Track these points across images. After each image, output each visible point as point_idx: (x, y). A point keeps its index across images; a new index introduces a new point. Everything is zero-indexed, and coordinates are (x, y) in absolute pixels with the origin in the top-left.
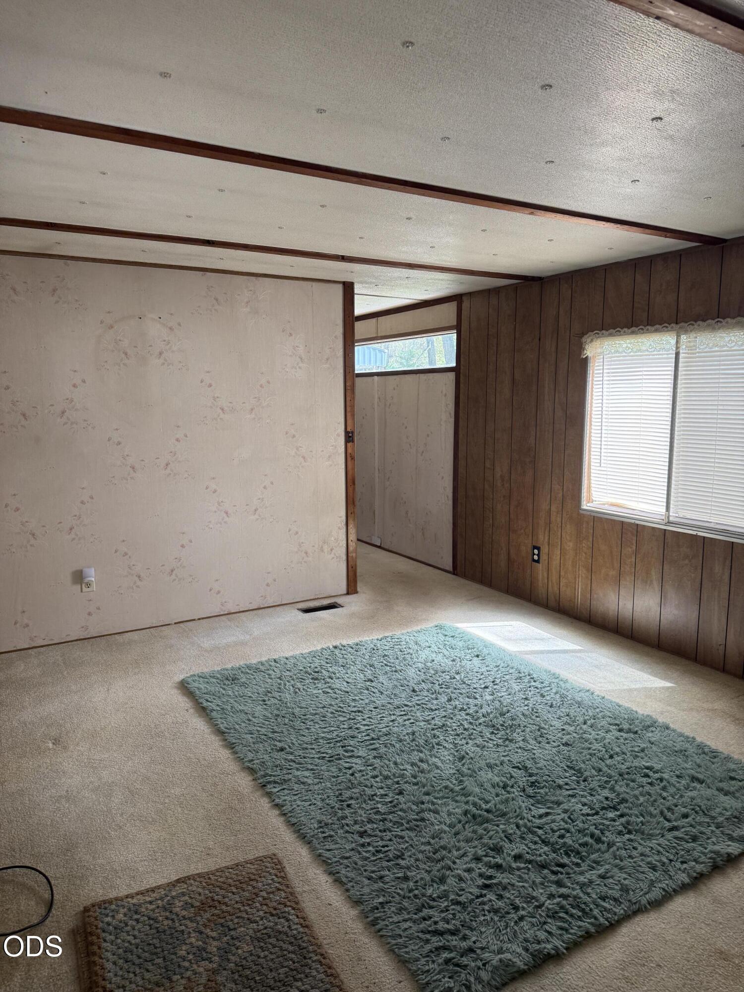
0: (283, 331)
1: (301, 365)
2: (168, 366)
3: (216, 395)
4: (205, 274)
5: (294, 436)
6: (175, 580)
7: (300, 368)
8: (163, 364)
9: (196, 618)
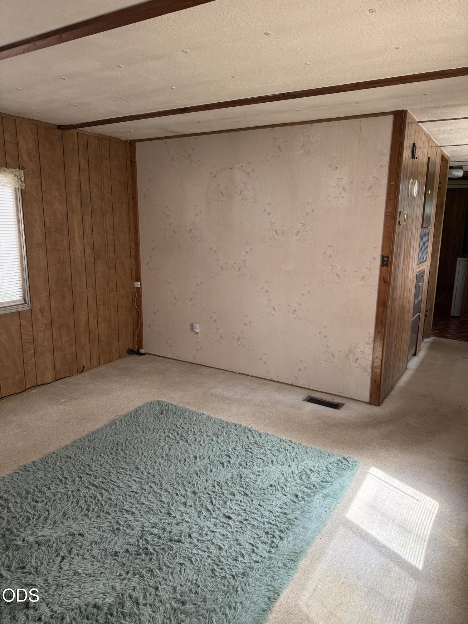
0: (330, 166)
1: (343, 194)
2: (245, 200)
3: (273, 221)
4: (273, 129)
5: (330, 256)
6: (240, 345)
7: (342, 197)
8: (242, 199)
9: (251, 375)
